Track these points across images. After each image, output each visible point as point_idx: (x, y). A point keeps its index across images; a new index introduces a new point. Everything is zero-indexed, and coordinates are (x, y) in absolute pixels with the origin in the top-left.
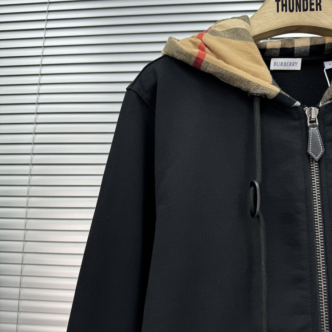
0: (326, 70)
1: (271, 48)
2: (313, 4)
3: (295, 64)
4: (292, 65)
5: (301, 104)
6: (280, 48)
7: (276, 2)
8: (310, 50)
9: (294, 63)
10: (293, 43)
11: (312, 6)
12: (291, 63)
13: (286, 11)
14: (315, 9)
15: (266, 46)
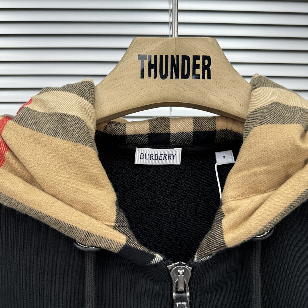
0: (218, 166)
1: (133, 134)
2: (198, 67)
3: (172, 157)
4: (167, 158)
5: (163, 259)
6: (149, 134)
7: (140, 60)
8: (194, 137)
9: (170, 155)
10: (168, 127)
11: (196, 70)
12: (165, 155)
13: (155, 77)
14: (201, 76)
15: (124, 131)
